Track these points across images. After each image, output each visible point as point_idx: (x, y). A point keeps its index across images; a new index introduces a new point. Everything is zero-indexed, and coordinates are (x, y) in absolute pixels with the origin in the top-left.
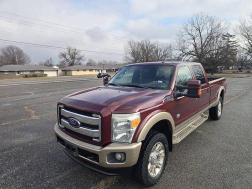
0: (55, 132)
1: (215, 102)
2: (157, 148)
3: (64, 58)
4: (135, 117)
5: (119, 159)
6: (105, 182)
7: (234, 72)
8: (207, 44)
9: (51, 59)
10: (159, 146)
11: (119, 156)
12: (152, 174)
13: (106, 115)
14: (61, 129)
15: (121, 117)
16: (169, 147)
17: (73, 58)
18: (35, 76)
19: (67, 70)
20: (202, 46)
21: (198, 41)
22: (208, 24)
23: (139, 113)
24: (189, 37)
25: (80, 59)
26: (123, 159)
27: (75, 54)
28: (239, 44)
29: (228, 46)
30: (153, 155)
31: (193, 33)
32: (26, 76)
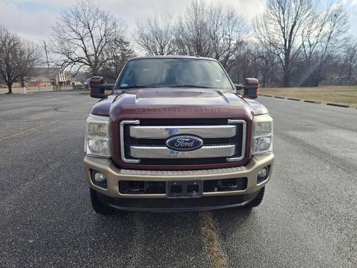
20: (96, 52)
22: (100, 22)
29: (123, 55)
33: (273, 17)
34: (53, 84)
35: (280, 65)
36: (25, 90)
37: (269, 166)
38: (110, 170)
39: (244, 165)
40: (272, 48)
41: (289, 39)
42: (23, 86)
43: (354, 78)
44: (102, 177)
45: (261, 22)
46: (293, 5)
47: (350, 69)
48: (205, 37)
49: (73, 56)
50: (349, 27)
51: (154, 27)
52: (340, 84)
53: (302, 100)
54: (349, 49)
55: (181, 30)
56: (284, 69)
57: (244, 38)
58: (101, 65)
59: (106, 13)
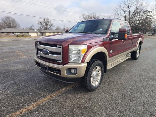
0: (35, 60)
1: (135, 48)
2: (97, 69)
3: (41, 25)
4: (83, 47)
5: (73, 73)
6: (65, 89)
7: (149, 36)
8: (133, 17)
9: (33, 25)
10: (98, 68)
11: (73, 71)
12: (93, 84)
13: (65, 46)
14: (38, 57)
15: (74, 47)
16: (104, 70)
17: (47, 25)
18: (23, 36)
19: (43, 33)
20: (130, 18)
21: (127, 14)
22: (135, 3)
23: (86, 45)
24: (122, 11)
25: (51, 25)
26: (75, 72)
27: (48, 22)
28: (154, 17)
29: (147, 18)
30: (94, 73)
31: (125, 9)
32: (18, 36)
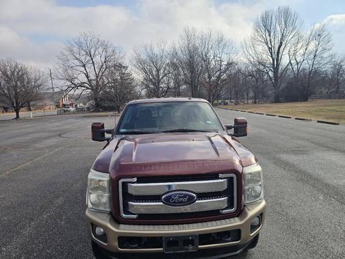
20: (97, 77)
22: (100, 50)
24: (77, 62)
31: (83, 58)
33: (260, 39)
34: (58, 106)
35: (270, 82)
36: (31, 114)
37: (261, 214)
38: (109, 226)
39: (237, 216)
40: (262, 67)
41: (277, 58)
42: (30, 110)
43: (343, 92)
44: (102, 230)
45: (249, 43)
46: (278, 28)
47: (338, 83)
48: (197, 59)
49: (76, 81)
50: (333, 45)
51: (150, 53)
52: (330, 97)
53: (293, 118)
54: (335, 65)
55: (175, 54)
56: (274, 86)
57: (235, 58)
58: (101, 88)
59: (106, 42)
